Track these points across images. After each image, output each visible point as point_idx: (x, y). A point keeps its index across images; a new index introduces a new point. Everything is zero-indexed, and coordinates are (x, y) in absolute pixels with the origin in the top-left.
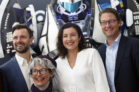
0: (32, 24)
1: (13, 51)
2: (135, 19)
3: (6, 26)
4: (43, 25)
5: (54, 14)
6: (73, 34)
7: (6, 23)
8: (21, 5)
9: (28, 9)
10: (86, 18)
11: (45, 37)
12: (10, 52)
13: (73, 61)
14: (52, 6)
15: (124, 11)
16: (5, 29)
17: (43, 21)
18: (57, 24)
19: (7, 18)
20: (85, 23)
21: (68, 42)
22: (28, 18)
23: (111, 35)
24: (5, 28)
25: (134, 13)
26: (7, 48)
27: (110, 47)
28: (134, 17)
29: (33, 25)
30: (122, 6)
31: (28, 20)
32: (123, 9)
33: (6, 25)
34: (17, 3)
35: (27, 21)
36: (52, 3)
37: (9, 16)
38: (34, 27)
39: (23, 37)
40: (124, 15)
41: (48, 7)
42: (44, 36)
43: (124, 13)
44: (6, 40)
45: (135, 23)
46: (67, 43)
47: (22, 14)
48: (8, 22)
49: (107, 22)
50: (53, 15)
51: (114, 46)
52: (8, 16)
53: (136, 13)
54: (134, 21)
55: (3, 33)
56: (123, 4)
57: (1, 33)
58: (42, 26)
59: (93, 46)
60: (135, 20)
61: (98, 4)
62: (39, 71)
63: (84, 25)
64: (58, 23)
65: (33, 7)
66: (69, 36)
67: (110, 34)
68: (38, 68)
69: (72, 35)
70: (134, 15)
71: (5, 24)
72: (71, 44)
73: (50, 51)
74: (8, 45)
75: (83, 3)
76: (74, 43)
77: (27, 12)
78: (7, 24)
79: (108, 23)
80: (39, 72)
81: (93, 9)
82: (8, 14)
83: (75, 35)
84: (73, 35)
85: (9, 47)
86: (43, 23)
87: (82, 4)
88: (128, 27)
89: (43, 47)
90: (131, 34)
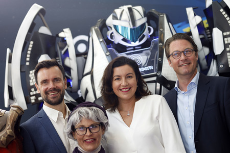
0: (68, 56)
1: (40, 99)
2: (226, 42)
3: (28, 61)
4: (86, 58)
5: (101, 40)
6: (130, 75)
7: (28, 56)
8: (51, 30)
9: (61, 35)
10: (152, 46)
11: (89, 76)
12: (36, 99)
13: (129, 114)
14: (98, 30)
15: (209, 33)
16: (27, 66)
17: (86, 53)
18: (106, 55)
19: (30, 49)
20: (150, 53)
21: (122, 88)
22: (62, 49)
23: (189, 72)
24: (28, 64)
25: (225, 34)
26: (31, 94)
27: (183, 92)
28: (225, 39)
29: (70, 59)
30: (206, 25)
31: (63, 52)
32: (208, 31)
33: (28, 59)
34: (45, 26)
35: (61, 53)
36: (98, 25)
37: (33, 45)
38: (71, 62)
39: (57, 80)
40: (210, 39)
41: (92, 31)
42: (87, 74)
43: (209, 36)
44: (29, 83)
45: (228, 49)
46: (121, 90)
47: (54, 44)
48: (31, 54)
49: (181, 52)
50: (100, 42)
51: (189, 89)
52: (31, 46)
53: (228, 33)
54: (226, 46)
55: (24, 72)
56: (208, 22)
57: (21, 72)
58: (85, 60)
59: (162, 87)
60: (226, 44)
61: (170, 23)
62: (88, 128)
63: (149, 57)
64: (108, 54)
65: (70, 31)
66: (123, 78)
67: (187, 70)
68: (86, 124)
69: (128, 76)
70: (224, 37)
71: (26, 57)
72: (126, 90)
73: (97, 98)
74: (33, 90)
75: (148, 25)
76: (130, 88)
77: (60, 39)
78: (30, 58)
79: (182, 54)
80: (88, 130)
81: (161, 30)
82: (32, 42)
83: (132, 77)
84: (130, 77)
85: (34, 93)
86: (86, 56)
87: (147, 27)
88: (217, 55)
89: (87, 92)
90: (221, 66)
